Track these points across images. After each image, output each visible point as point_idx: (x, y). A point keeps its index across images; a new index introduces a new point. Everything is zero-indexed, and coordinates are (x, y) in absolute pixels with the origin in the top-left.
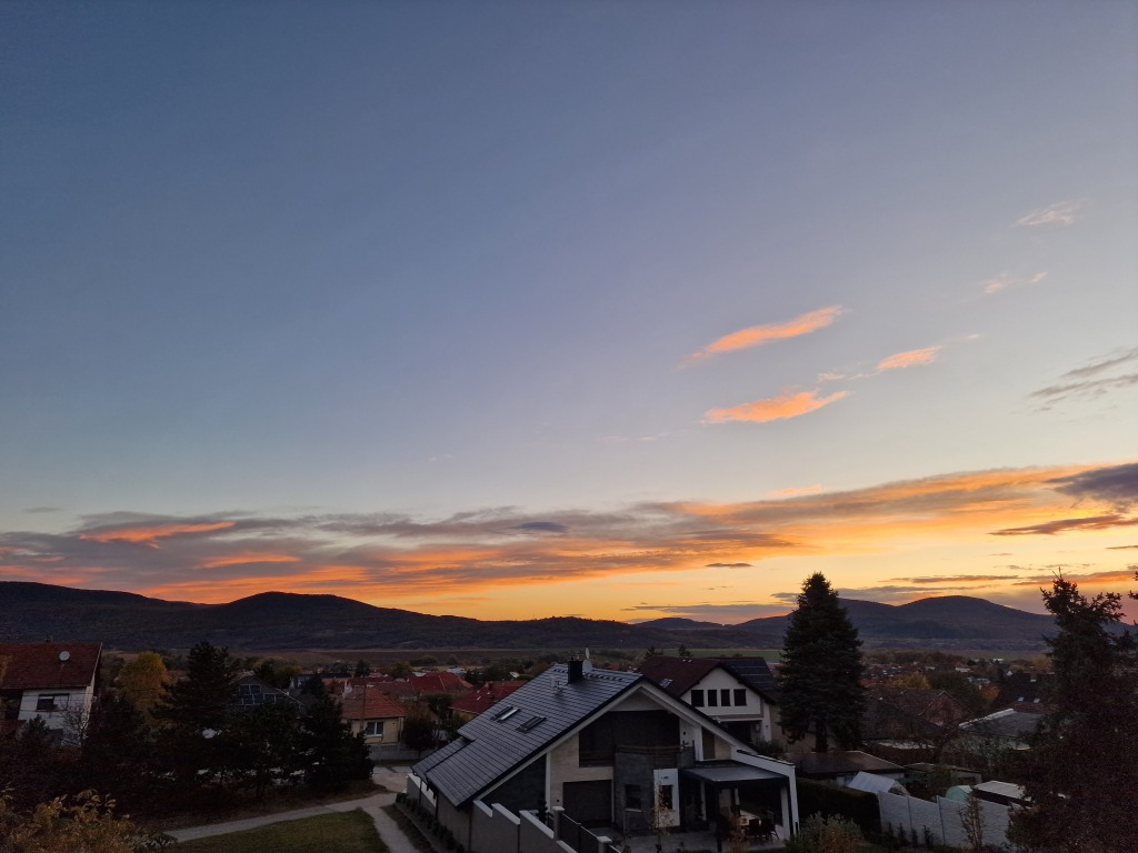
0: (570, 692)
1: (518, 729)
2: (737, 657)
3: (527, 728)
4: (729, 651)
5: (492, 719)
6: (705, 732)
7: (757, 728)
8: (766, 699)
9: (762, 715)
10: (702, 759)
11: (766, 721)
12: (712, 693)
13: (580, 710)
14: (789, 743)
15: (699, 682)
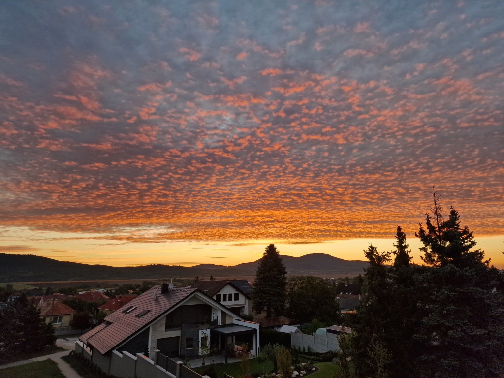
0: (162, 298)
1: (136, 316)
2: (235, 280)
3: (139, 316)
5: (123, 312)
6: (223, 313)
7: (243, 309)
8: (247, 297)
9: (245, 304)
10: (220, 324)
11: (247, 306)
12: (225, 296)
13: (167, 306)
14: (256, 315)
15: (219, 291)
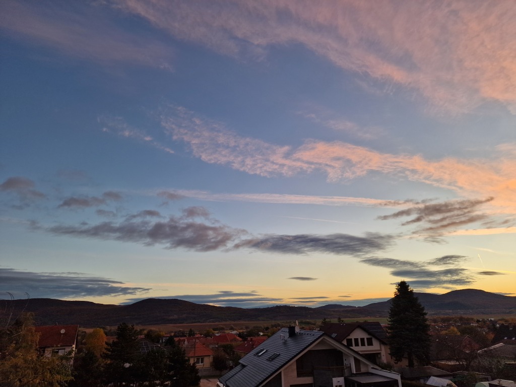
0: (290, 341)
1: (267, 360)
2: (366, 322)
3: (271, 359)
4: (361, 319)
5: (255, 355)
6: (356, 359)
7: (379, 356)
8: (382, 342)
9: (381, 350)
10: (355, 372)
11: (383, 353)
12: (356, 340)
13: (296, 350)
14: (395, 363)
15: (349, 335)
